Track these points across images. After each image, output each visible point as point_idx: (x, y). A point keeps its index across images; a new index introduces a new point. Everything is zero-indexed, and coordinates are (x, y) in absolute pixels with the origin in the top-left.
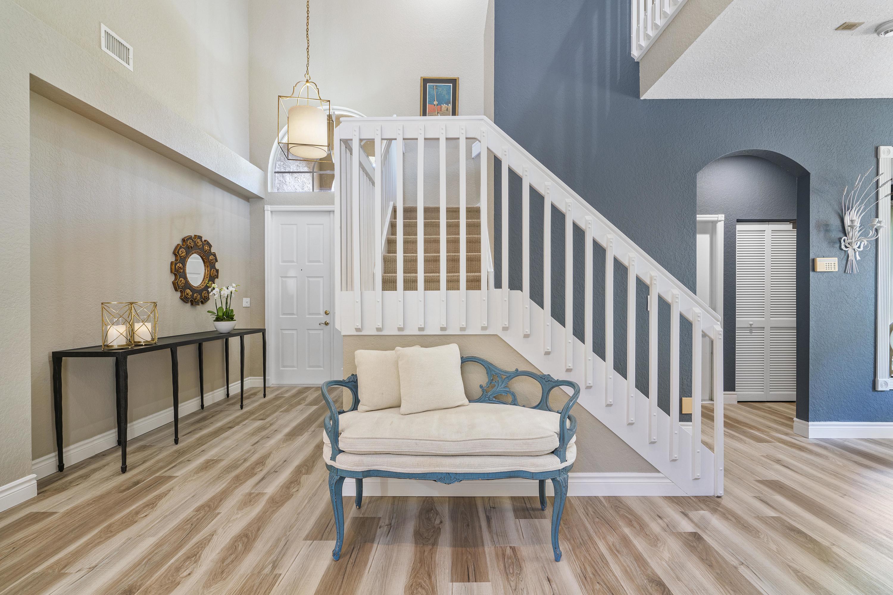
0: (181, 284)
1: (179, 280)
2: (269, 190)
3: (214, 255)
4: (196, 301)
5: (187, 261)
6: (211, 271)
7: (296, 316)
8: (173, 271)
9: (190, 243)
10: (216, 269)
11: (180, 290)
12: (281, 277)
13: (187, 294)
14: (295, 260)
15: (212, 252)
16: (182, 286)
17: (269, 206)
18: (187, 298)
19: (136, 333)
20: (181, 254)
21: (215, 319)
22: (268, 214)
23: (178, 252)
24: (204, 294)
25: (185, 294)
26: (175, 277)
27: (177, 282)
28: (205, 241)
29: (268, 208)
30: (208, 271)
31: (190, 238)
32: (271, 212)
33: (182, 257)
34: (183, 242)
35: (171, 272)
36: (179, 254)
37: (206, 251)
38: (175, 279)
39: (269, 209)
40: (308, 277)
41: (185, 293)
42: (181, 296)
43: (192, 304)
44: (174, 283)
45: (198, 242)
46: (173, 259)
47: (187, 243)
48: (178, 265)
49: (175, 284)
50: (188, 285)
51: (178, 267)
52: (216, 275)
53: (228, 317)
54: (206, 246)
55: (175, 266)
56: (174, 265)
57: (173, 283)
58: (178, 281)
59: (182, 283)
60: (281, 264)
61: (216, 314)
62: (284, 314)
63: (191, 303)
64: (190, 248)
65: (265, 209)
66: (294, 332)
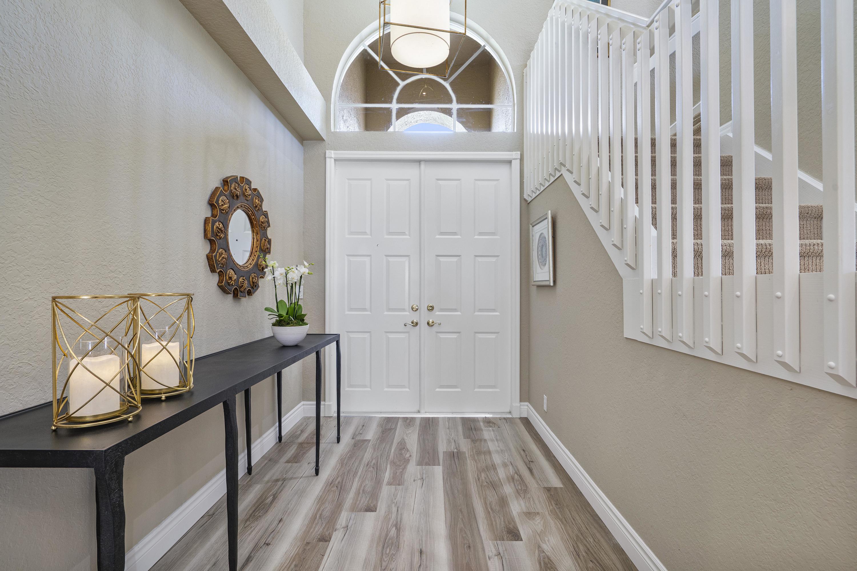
0: (221, 260)
1: (217, 252)
2: (332, 130)
3: (266, 215)
4: (242, 289)
5: (230, 220)
6: (261, 240)
7: (369, 313)
8: (209, 235)
9: (236, 189)
10: (268, 238)
11: (219, 270)
12: (348, 255)
13: (230, 278)
14: (368, 231)
15: (264, 210)
16: (222, 264)
17: (332, 152)
18: (229, 285)
19: (144, 370)
20: (222, 205)
21: (274, 321)
22: (330, 164)
23: (217, 202)
24: (253, 278)
25: (226, 278)
26: (211, 247)
27: (216, 256)
28: (255, 190)
29: (331, 154)
30: (258, 240)
31: (235, 179)
32: (335, 160)
33: (223, 210)
34: (224, 185)
35: (206, 236)
36: (219, 206)
37: (256, 206)
38: (211, 249)
39: (333, 156)
40: (386, 256)
41: (226, 276)
42: (220, 281)
43: (236, 296)
44: (209, 258)
45: (246, 190)
46: (208, 214)
47: (231, 187)
48: (217, 224)
49: (212, 258)
50: (230, 263)
51: (217, 227)
52: (268, 248)
53: (295, 318)
54: (256, 199)
55: (213, 227)
56: (210, 225)
57: (207, 256)
58: (217, 254)
59: (223, 258)
60: (347, 236)
61: (275, 312)
62: (351, 309)
63: (234, 294)
64: (235, 198)
65: (327, 156)
66: (367, 335)
